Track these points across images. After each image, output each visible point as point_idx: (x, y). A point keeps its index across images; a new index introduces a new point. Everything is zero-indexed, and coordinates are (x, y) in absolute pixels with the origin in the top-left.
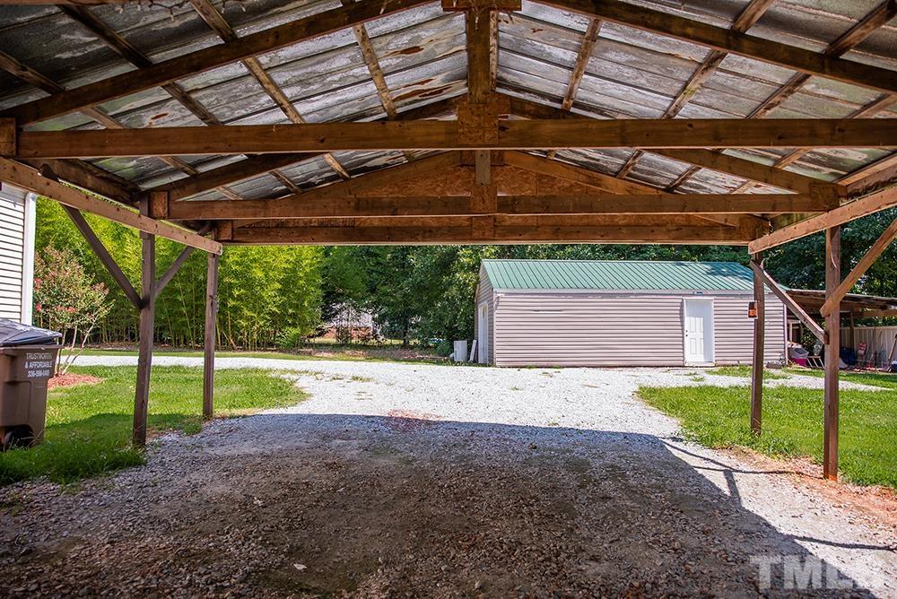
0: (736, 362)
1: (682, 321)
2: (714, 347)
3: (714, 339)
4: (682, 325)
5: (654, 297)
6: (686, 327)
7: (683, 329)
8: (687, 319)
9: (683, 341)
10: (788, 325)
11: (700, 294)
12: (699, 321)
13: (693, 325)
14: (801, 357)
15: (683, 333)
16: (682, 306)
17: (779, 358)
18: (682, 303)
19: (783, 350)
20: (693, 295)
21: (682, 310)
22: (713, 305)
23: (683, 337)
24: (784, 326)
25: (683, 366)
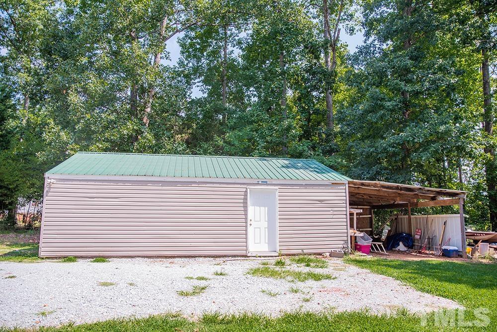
0: (300, 251)
1: (246, 211)
2: (278, 236)
3: (278, 229)
4: (246, 215)
5: (218, 185)
6: (250, 216)
7: (246, 219)
8: (251, 209)
9: (246, 230)
10: (352, 214)
11: (265, 183)
12: (264, 210)
13: (257, 214)
14: (365, 243)
15: (246, 222)
16: (246, 195)
17: (341, 246)
18: (246, 192)
19: (346, 239)
20: (258, 184)
21: (245, 199)
22: (277, 194)
23: (246, 226)
24: (346, 215)
25: (246, 256)
